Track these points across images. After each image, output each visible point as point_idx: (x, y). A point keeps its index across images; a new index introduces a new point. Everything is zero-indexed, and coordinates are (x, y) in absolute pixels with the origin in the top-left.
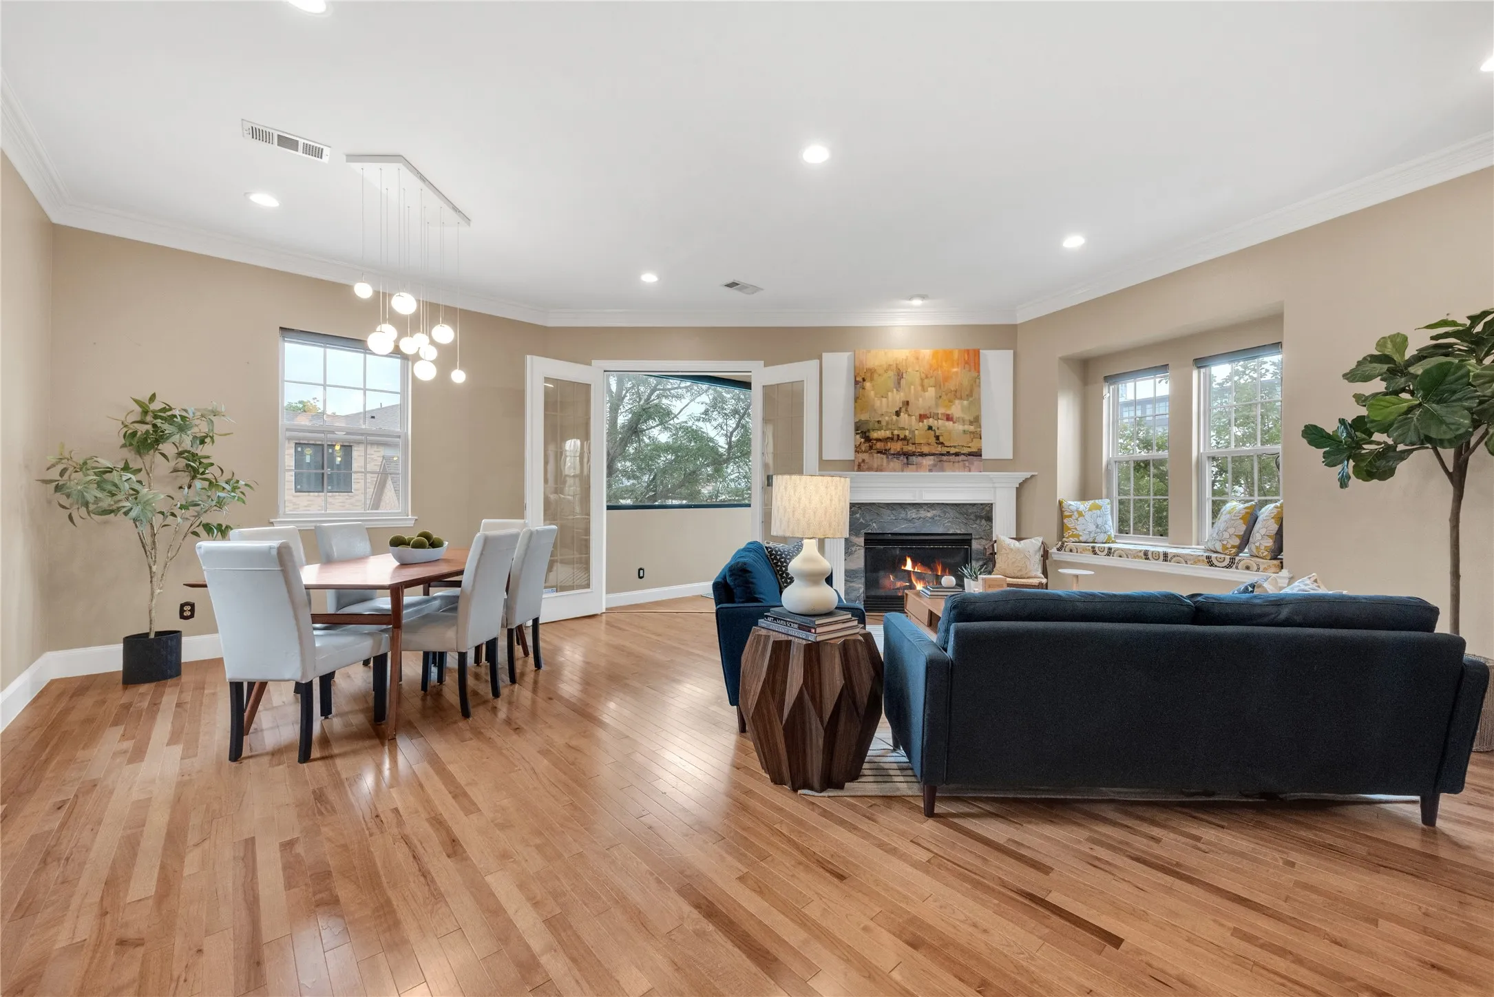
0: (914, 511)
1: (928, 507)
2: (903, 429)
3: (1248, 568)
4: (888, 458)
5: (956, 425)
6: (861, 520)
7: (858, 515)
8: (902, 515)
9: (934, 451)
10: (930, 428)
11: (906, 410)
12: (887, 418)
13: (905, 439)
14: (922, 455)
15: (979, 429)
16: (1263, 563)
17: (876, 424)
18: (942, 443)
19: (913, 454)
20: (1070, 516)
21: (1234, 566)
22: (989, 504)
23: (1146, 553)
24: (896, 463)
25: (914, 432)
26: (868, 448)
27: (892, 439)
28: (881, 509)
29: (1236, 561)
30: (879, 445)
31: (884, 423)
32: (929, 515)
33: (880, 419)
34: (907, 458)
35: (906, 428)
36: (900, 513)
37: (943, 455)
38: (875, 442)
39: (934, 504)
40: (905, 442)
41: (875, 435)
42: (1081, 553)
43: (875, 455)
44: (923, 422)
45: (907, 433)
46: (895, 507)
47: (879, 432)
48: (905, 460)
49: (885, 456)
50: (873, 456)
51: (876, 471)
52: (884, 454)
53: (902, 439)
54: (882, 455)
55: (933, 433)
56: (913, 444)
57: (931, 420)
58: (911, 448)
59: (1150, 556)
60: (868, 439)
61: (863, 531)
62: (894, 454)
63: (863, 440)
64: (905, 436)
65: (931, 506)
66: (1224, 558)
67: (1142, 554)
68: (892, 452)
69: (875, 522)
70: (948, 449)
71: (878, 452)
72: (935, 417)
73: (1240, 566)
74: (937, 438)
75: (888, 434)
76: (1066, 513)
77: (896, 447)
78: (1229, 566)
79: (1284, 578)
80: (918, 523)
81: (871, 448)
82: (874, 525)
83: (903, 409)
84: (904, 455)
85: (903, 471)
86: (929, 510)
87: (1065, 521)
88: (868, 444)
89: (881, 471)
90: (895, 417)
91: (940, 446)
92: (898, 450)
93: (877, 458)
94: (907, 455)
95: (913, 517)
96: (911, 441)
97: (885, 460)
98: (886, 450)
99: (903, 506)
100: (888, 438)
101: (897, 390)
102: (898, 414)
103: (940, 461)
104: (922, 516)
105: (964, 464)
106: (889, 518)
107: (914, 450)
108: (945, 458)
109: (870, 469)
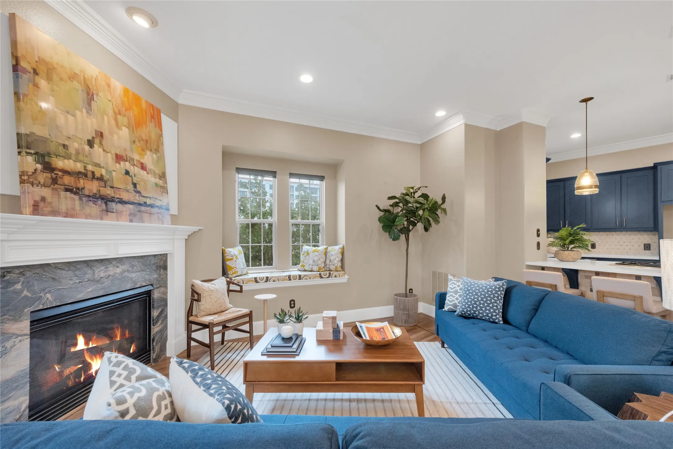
0: (102, 268)
1: (118, 262)
2: (98, 165)
3: (336, 276)
4: (81, 199)
5: (149, 176)
6: (25, 293)
7: (18, 286)
8: (87, 276)
9: (132, 200)
10: (127, 173)
11: (101, 143)
12: (76, 145)
13: (101, 179)
14: (122, 202)
15: (165, 185)
16: (341, 273)
17: (61, 148)
18: (139, 192)
19: (112, 200)
20: (232, 259)
21: (331, 277)
22: (165, 254)
23: (289, 277)
24: (94, 208)
25: (111, 172)
26: (50, 181)
27: (86, 176)
28: (59, 271)
29: (331, 274)
30: (67, 180)
31: (72, 151)
32: (118, 270)
33: (66, 143)
34: (106, 203)
35: (102, 165)
36: (86, 274)
37: (140, 204)
38: (60, 173)
39: (122, 258)
40: (102, 184)
41: (60, 163)
42: (246, 283)
43: (63, 193)
44: (120, 164)
45: (103, 172)
46: (78, 266)
47: (66, 161)
48: (104, 205)
49: (76, 197)
50: (59, 195)
51: (65, 217)
52: (76, 193)
53: (98, 179)
54: (73, 195)
55: (130, 178)
56: (111, 187)
57: (127, 163)
58: (108, 192)
59: (292, 278)
60: (48, 167)
61: (28, 310)
62: (89, 196)
63: (39, 166)
64: (102, 175)
65: (120, 260)
66: (327, 273)
67: (287, 278)
68: (87, 192)
69: (49, 292)
70: (145, 200)
71: (67, 190)
72: (131, 162)
73: (333, 276)
74: (135, 185)
75: (79, 167)
76: (227, 257)
77: (92, 187)
78: (329, 277)
79: (346, 278)
80: (107, 283)
81: (55, 181)
82: (48, 296)
83: (97, 141)
84: (103, 199)
85: (102, 219)
86: (118, 265)
87: (228, 263)
88: (49, 175)
89: (72, 216)
90: (87, 148)
91: (138, 195)
92: (95, 191)
93: (66, 198)
94: (107, 200)
95: (102, 275)
96: (108, 183)
97: (77, 202)
98: (78, 189)
99: (88, 263)
100: (80, 173)
101: (87, 112)
102: (90, 143)
103: (139, 211)
104: (111, 273)
105: (158, 217)
106: (71, 282)
107: (113, 195)
108: (143, 208)
109: (55, 213)
